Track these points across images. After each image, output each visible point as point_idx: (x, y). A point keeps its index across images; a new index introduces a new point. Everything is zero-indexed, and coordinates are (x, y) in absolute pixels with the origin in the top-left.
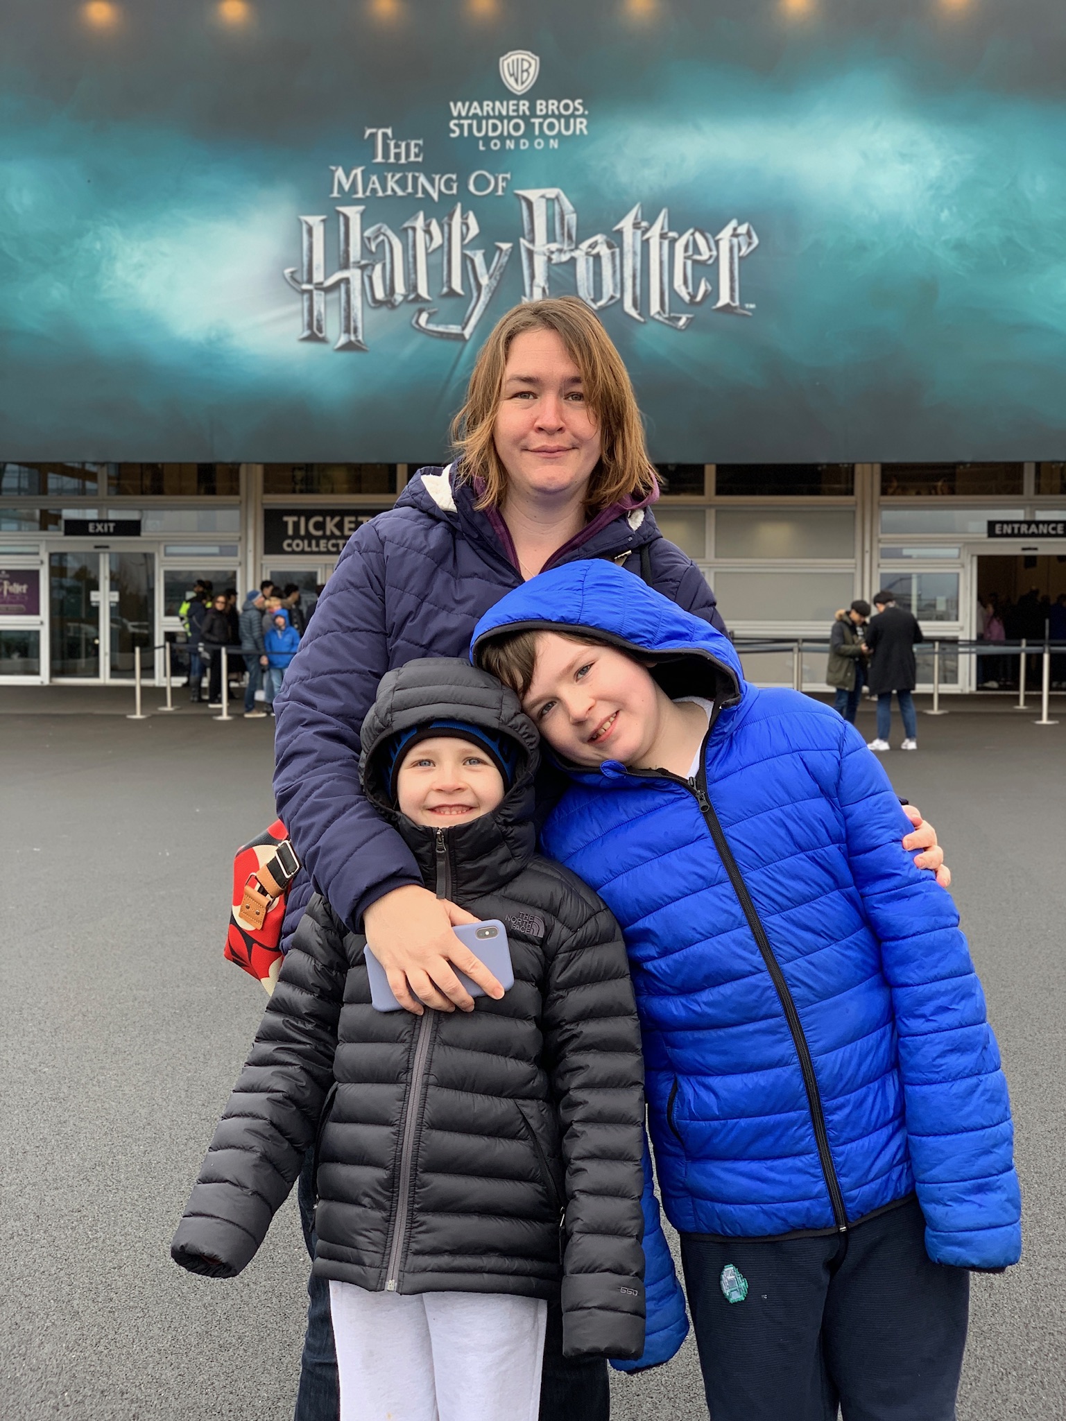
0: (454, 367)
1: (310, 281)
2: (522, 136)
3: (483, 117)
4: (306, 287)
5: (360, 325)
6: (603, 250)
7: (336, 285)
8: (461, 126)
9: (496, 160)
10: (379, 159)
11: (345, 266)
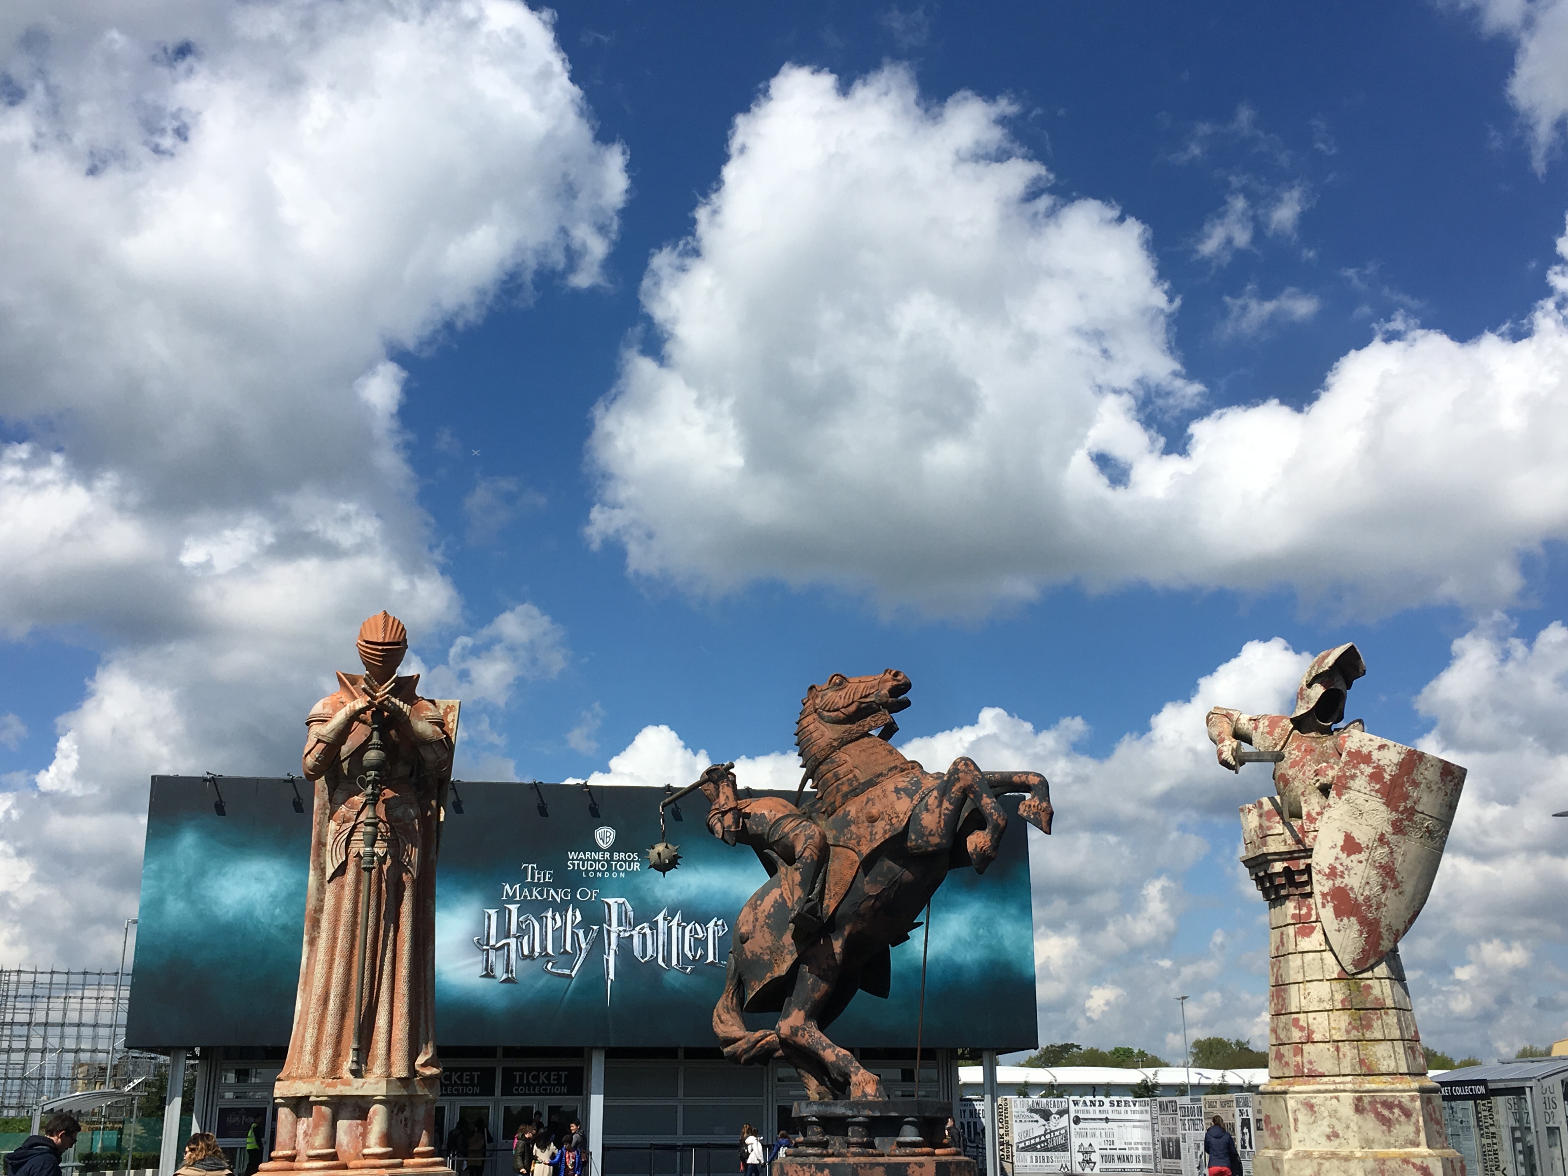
0: (565, 993)
1: (488, 944)
2: (606, 871)
3: (585, 860)
4: (485, 947)
5: (514, 969)
6: (648, 931)
7: (502, 947)
8: (573, 864)
9: (591, 883)
10: (529, 880)
11: (508, 937)
